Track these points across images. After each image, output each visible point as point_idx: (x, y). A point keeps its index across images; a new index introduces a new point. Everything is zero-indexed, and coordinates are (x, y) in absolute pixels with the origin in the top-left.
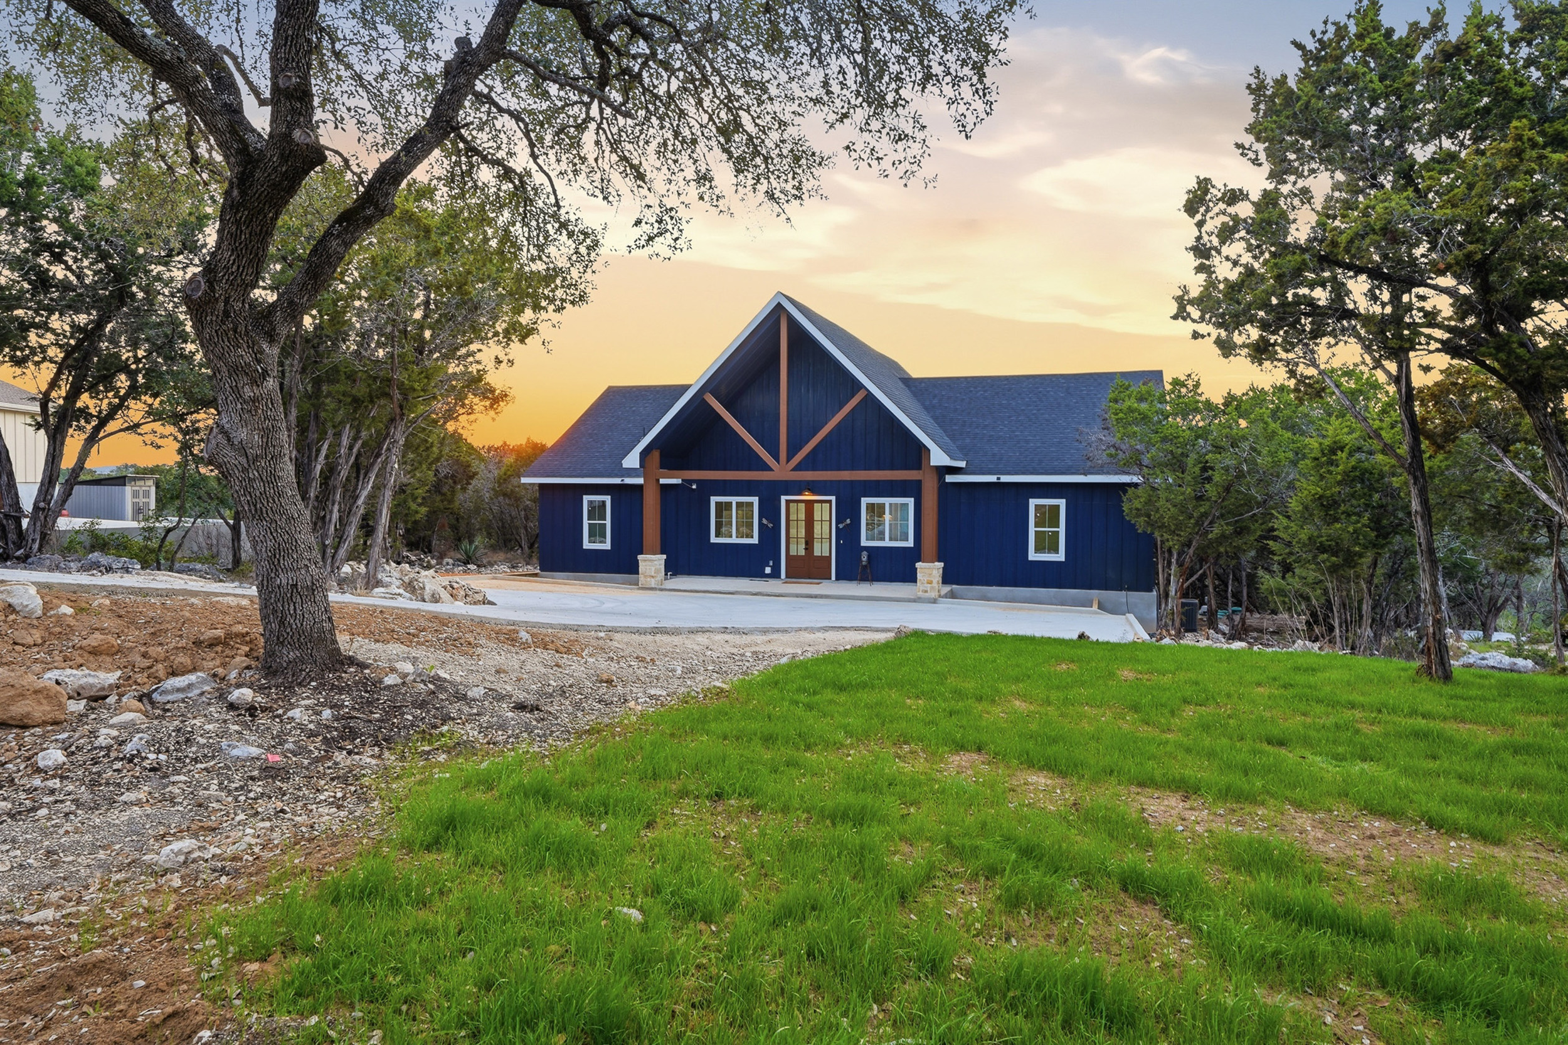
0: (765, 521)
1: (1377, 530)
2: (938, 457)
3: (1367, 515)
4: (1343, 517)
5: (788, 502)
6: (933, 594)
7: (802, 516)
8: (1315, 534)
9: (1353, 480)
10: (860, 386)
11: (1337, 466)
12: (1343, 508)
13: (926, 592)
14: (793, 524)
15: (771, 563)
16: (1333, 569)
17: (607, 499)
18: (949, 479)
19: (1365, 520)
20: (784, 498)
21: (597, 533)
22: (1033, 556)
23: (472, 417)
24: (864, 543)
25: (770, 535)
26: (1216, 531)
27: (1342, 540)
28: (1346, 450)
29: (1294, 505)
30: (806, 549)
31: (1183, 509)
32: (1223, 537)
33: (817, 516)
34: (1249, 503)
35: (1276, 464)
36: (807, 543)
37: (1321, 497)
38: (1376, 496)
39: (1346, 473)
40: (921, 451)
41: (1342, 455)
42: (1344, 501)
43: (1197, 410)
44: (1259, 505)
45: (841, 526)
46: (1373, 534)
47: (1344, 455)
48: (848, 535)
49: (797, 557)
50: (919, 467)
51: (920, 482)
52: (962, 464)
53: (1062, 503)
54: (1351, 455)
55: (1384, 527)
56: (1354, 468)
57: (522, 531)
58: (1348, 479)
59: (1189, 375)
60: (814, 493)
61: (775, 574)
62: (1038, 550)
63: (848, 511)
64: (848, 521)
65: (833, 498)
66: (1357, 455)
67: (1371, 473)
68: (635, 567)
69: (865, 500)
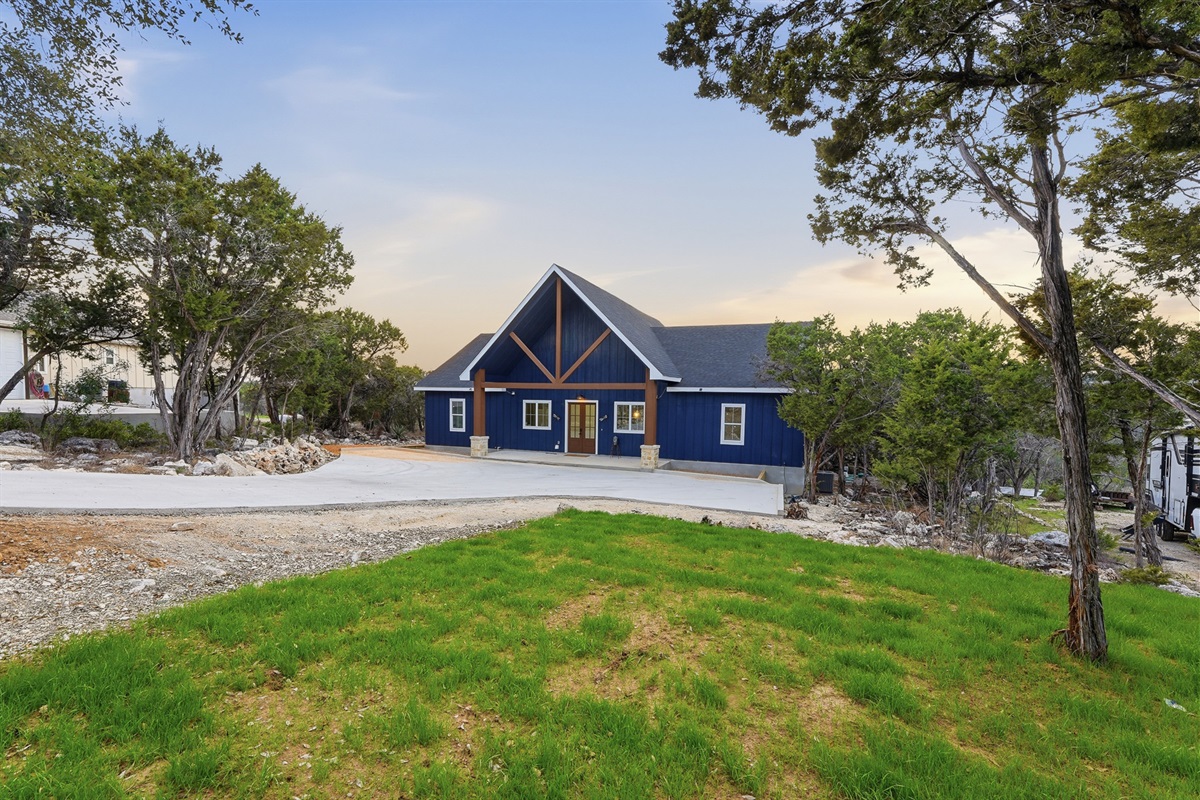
0: (555, 416)
1: (965, 429)
2: (655, 374)
3: (958, 418)
4: (938, 418)
5: (570, 404)
6: (651, 467)
7: (578, 413)
8: (915, 432)
9: (948, 389)
10: (606, 327)
11: (935, 377)
12: (938, 411)
13: (647, 464)
14: (573, 418)
15: (559, 443)
16: (929, 461)
17: (464, 401)
18: (669, 389)
19: (957, 422)
20: (567, 401)
21: (457, 422)
22: (723, 441)
24: (616, 431)
25: (558, 424)
26: (841, 427)
27: (937, 438)
28: (943, 365)
29: (899, 409)
30: (580, 435)
31: (817, 409)
32: (847, 432)
33: (587, 413)
34: (865, 406)
35: (886, 377)
36: (581, 430)
37: (921, 402)
38: (967, 402)
39: (942, 383)
40: (645, 370)
41: (939, 368)
42: (939, 406)
43: (830, 340)
44: (873, 408)
45: (602, 420)
46: (963, 433)
47: (941, 368)
48: (606, 426)
49: (575, 439)
50: (643, 381)
51: (644, 390)
52: (679, 380)
53: (743, 406)
54: (945, 369)
55: (972, 427)
56: (949, 379)
58: (944, 388)
59: (827, 316)
60: (584, 397)
61: (561, 450)
62: (727, 438)
63: (606, 410)
64: (606, 417)
65: (597, 402)
66: (951, 369)
67: (963, 383)
68: (468, 444)
69: (616, 403)
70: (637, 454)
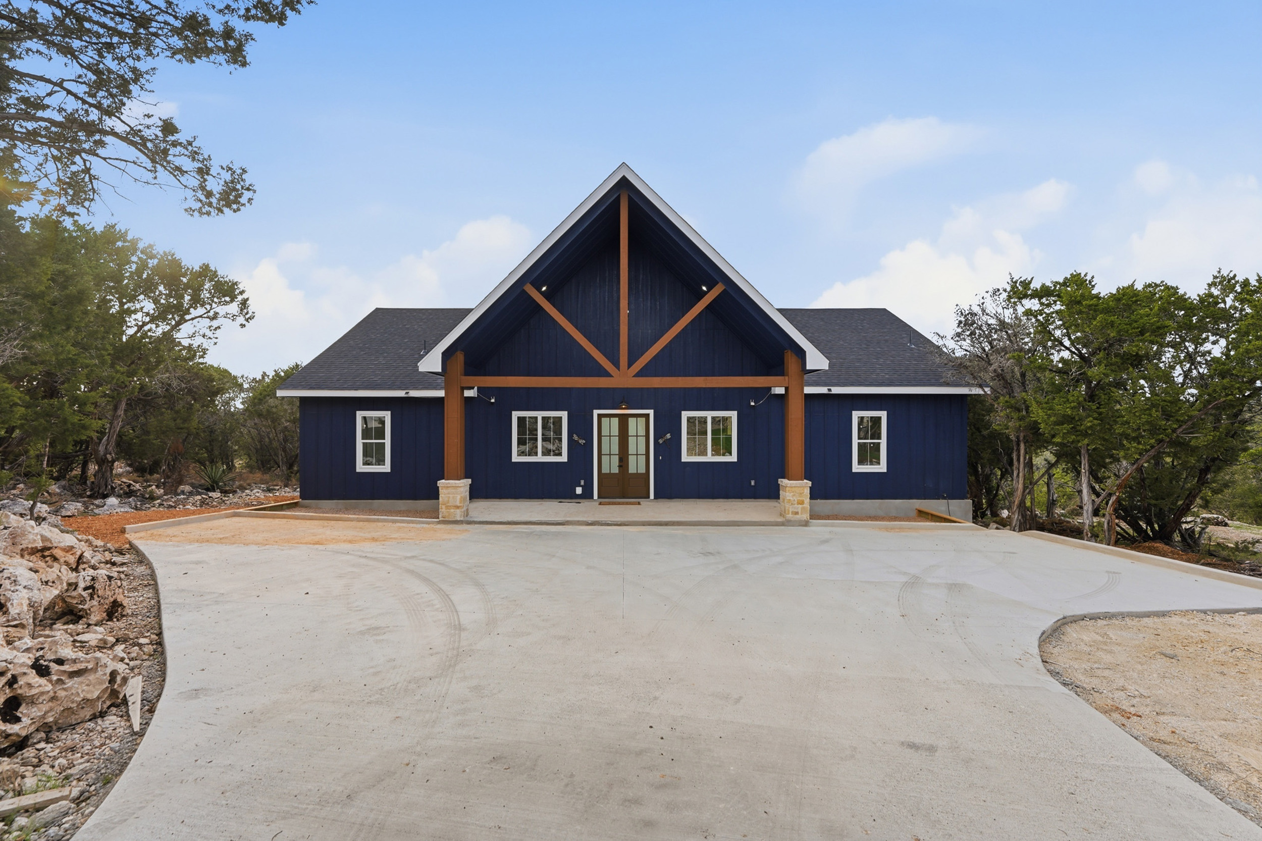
0: (575, 437)
2: (816, 360)
5: (600, 416)
6: (801, 515)
7: (616, 431)
13: (797, 513)
15: (582, 483)
17: (387, 415)
20: (596, 412)
21: (374, 453)
22: (857, 468)
23: (215, 323)
24: (685, 458)
25: (581, 452)
30: (620, 466)
33: (632, 430)
36: (621, 460)
40: (785, 354)
45: (661, 441)
48: (668, 451)
49: (610, 475)
53: (883, 415)
57: (280, 452)
60: (630, 406)
61: (587, 494)
62: (861, 462)
63: (667, 424)
64: (668, 436)
65: (651, 412)
68: (434, 494)
69: (685, 415)
70: (773, 493)
